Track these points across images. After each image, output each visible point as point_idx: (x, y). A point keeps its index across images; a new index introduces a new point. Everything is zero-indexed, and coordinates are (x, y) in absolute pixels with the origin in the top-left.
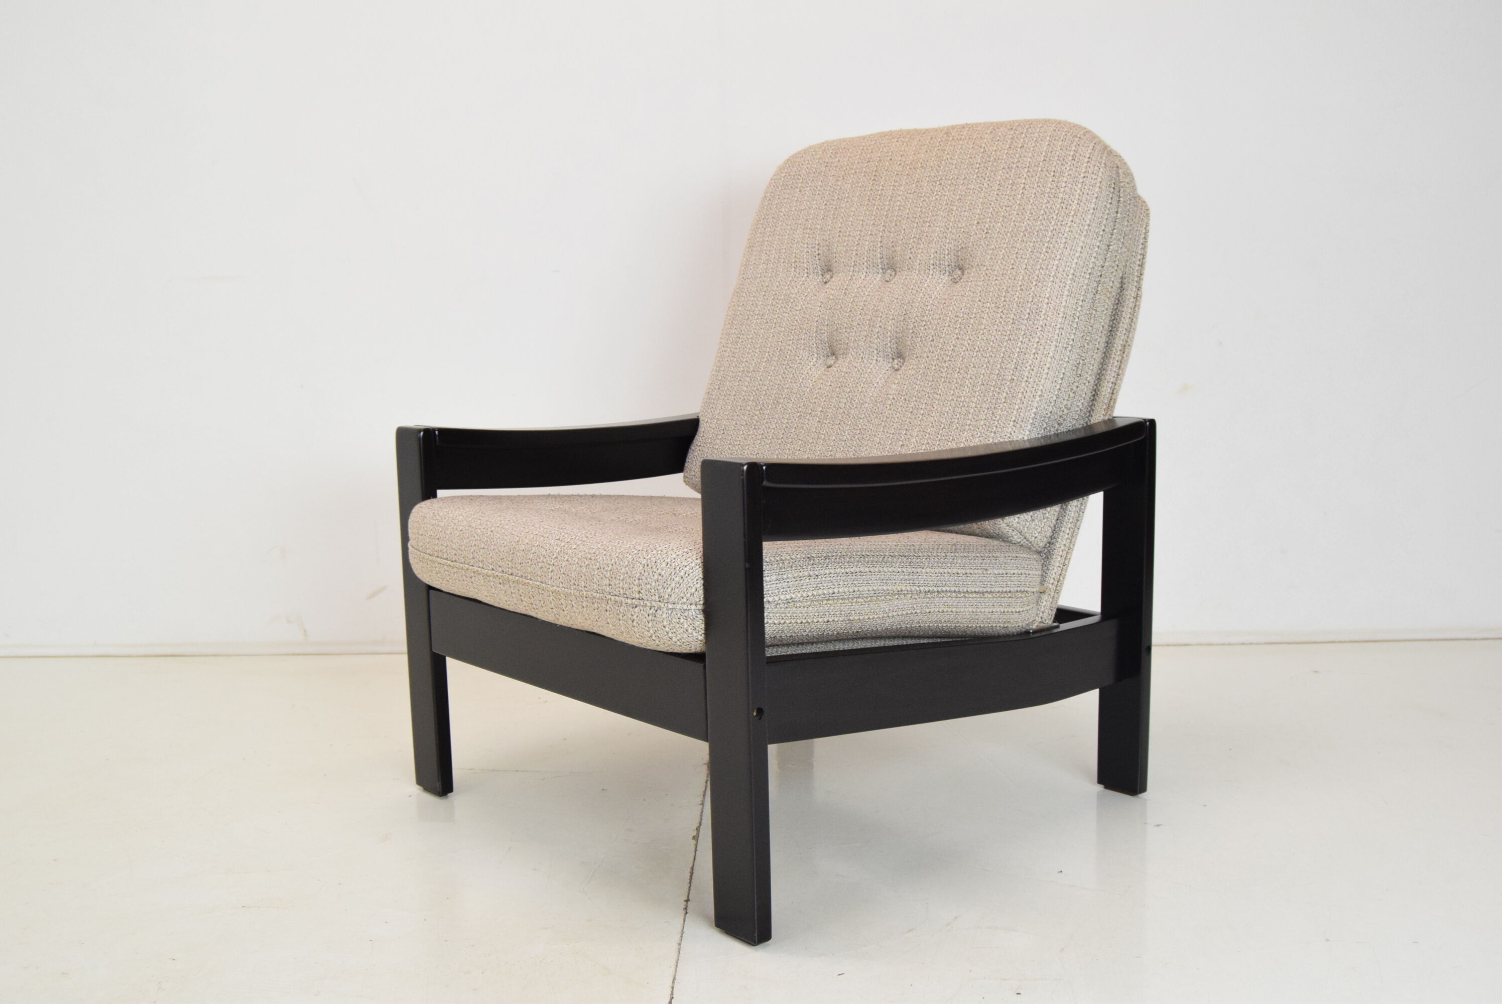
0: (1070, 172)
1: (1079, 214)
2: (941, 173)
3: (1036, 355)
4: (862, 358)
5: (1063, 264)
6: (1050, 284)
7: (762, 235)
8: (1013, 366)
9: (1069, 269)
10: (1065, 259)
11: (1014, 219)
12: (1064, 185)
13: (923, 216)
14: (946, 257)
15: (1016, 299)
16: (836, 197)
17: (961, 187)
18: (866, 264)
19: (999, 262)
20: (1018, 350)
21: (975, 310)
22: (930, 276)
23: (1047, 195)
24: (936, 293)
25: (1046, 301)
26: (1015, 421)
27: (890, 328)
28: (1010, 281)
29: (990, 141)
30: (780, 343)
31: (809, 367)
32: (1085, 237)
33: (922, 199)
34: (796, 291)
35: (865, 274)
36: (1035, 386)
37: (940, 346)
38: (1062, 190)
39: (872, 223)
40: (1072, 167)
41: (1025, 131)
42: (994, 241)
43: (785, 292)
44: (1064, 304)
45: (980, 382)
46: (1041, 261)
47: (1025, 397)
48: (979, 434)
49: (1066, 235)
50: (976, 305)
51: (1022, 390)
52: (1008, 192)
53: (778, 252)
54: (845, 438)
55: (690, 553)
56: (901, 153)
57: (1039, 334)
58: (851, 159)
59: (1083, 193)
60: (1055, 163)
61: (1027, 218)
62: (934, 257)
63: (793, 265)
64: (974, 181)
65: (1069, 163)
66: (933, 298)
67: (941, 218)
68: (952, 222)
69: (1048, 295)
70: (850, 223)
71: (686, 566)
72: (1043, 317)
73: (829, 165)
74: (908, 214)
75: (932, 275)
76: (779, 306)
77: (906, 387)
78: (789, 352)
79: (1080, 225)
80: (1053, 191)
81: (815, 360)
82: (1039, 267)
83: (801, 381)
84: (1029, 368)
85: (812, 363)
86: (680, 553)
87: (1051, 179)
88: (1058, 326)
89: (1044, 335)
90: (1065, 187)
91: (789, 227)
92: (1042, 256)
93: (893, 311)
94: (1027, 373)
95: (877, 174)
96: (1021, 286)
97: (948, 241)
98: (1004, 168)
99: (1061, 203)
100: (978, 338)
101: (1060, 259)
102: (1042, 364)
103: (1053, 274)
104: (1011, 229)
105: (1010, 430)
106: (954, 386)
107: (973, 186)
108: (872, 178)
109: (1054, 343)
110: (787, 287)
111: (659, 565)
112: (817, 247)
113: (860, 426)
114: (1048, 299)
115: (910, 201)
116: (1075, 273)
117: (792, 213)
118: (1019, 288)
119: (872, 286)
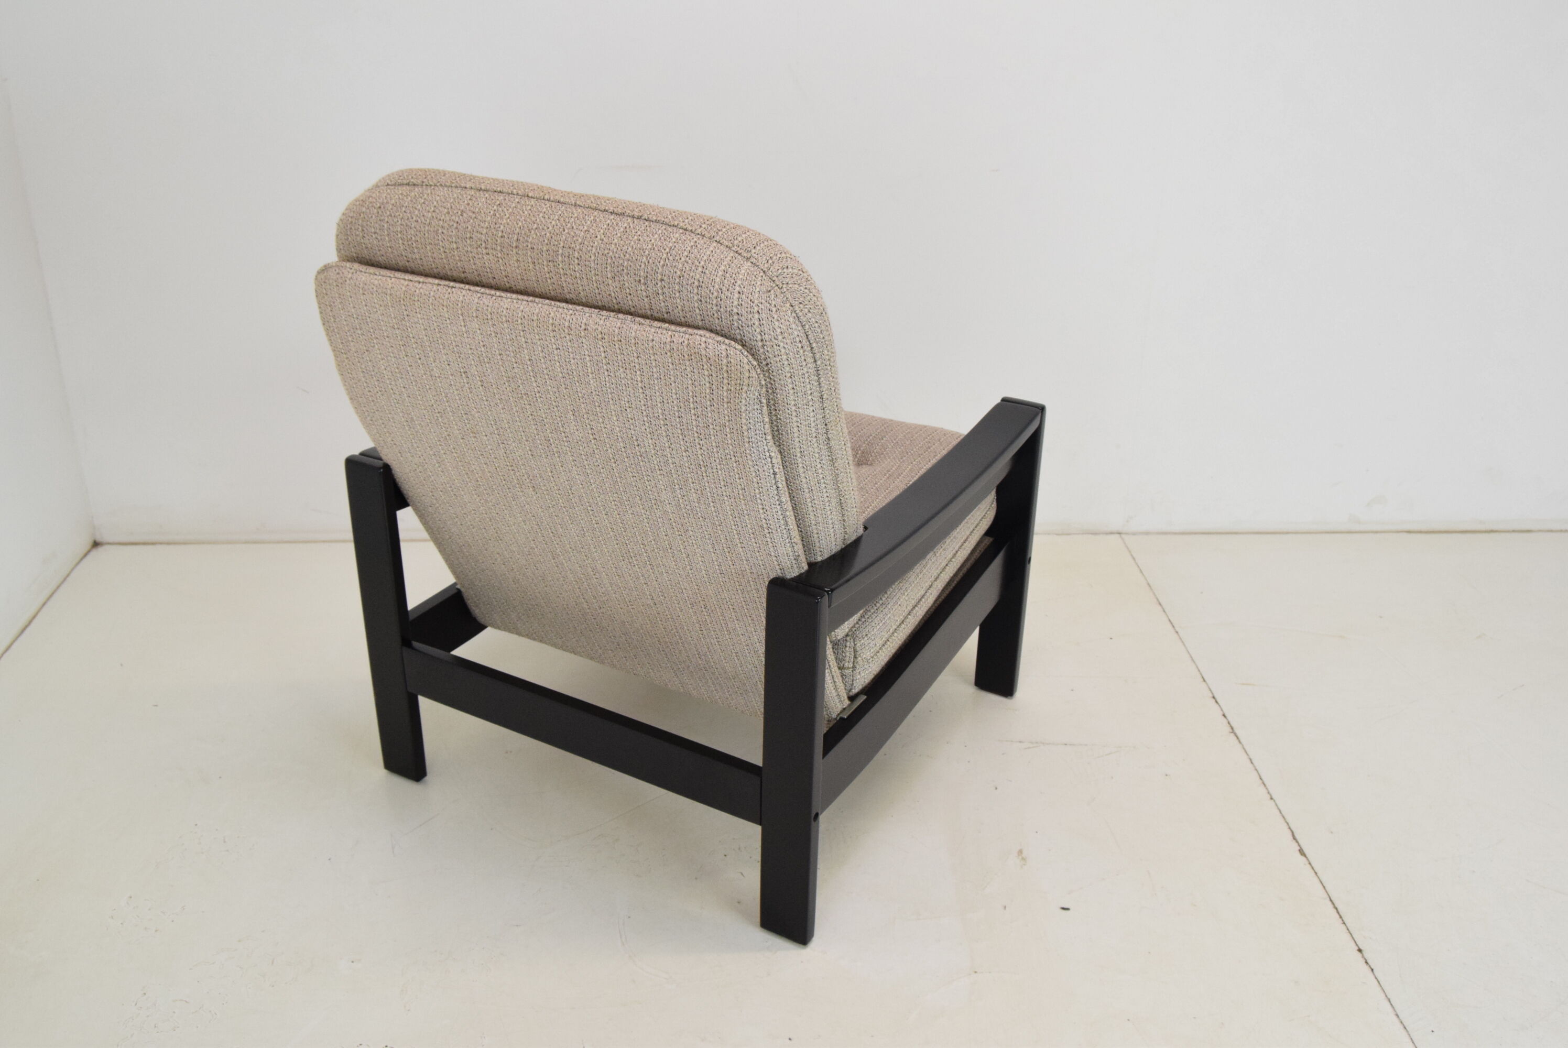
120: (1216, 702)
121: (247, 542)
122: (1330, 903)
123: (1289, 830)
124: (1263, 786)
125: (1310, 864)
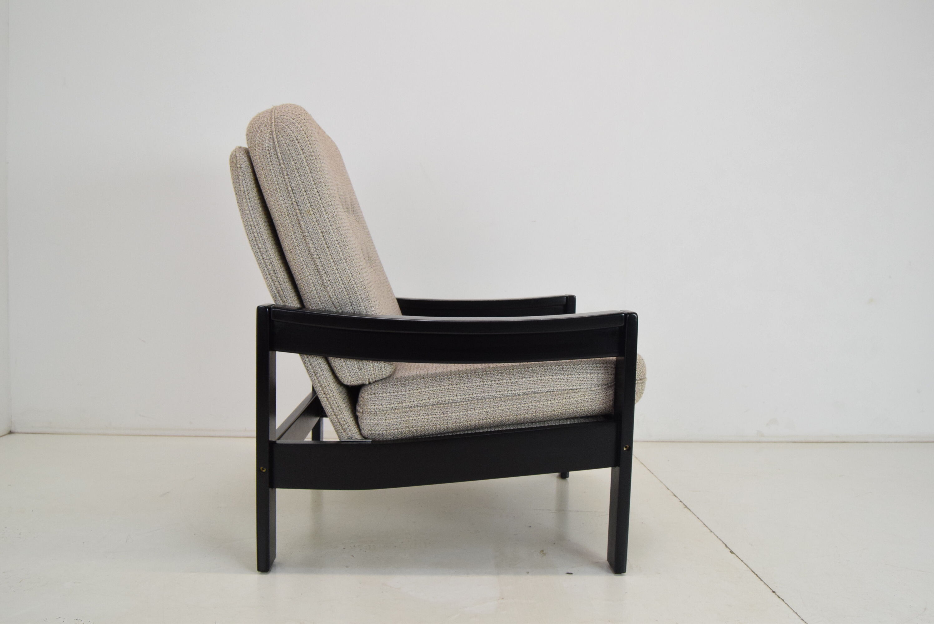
120: (676, 497)
121: (99, 434)
122: (752, 572)
123: (723, 544)
124: (706, 527)
125: (737, 557)
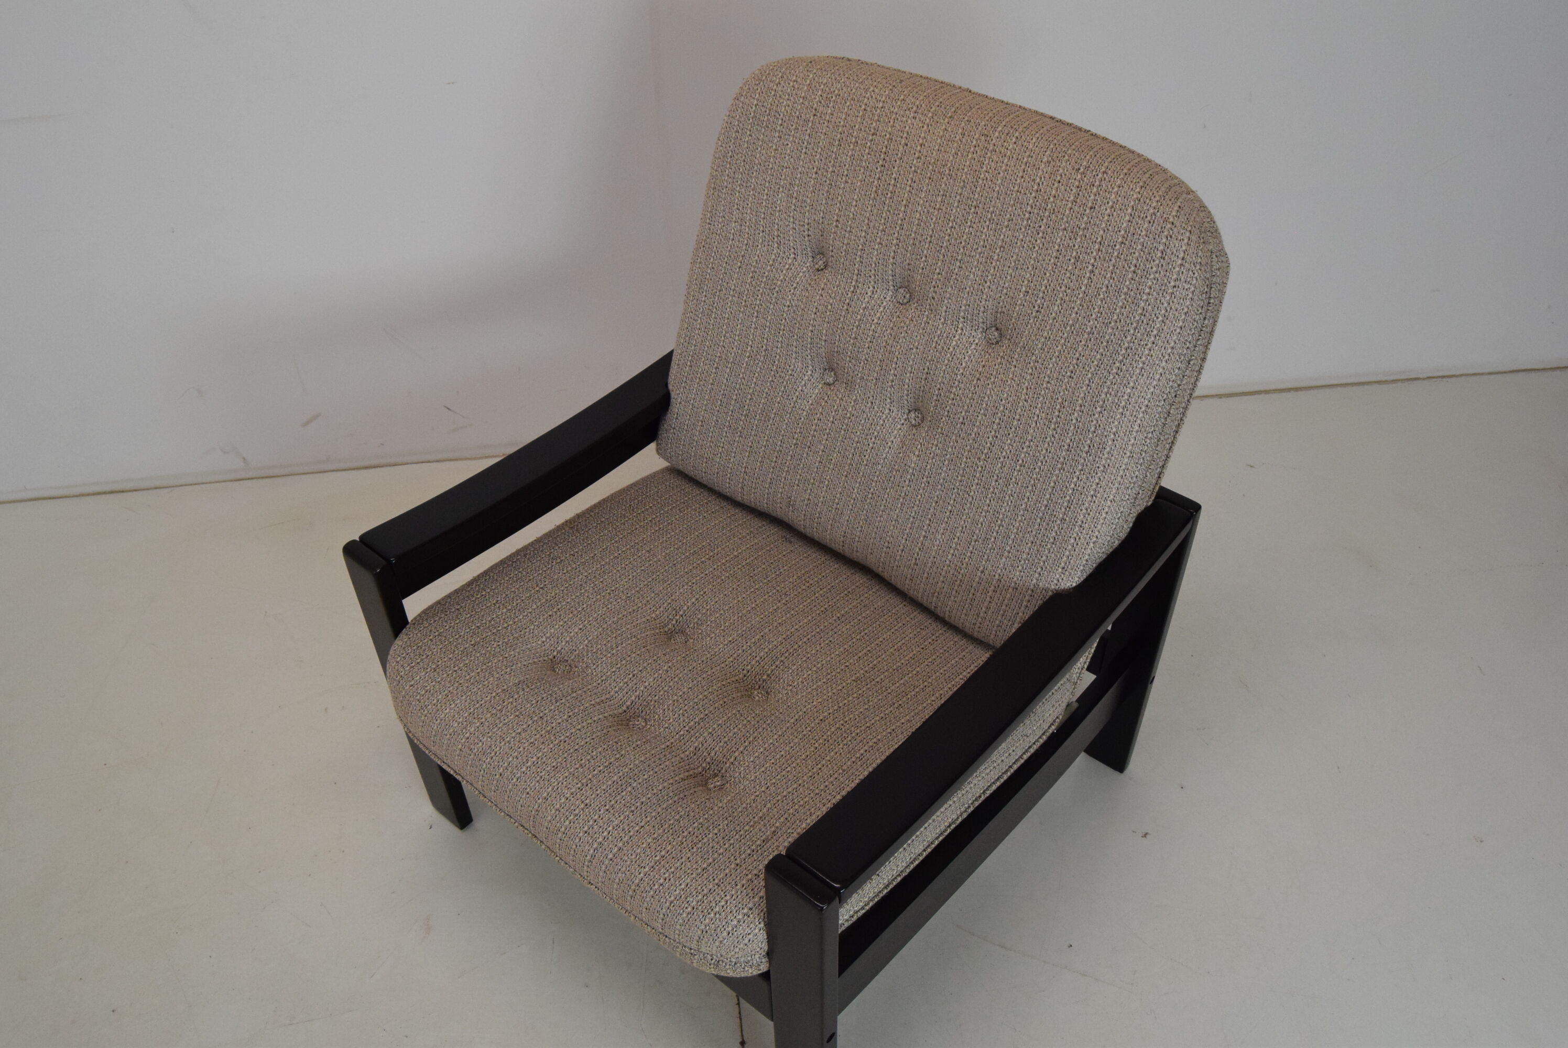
0: (1157, 275)
1: (1162, 335)
2: (977, 196)
3: (1094, 498)
4: (872, 403)
5: (1136, 393)
6: (1119, 416)
7: (730, 180)
8: (1066, 504)
9: (1143, 400)
10: (1139, 387)
11: (1076, 309)
12: (1147, 290)
13: (951, 247)
14: (981, 314)
15: (1074, 421)
16: (831, 169)
17: (1004, 230)
18: (873, 277)
19: (1054, 359)
20: (1073, 486)
21: (1019, 410)
22: (960, 331)
23: (1123, 297)
24: (967, 358)
25: (1112, 436)
26: (1063, 568)
27: (907, 381)
28: (1067, 393)
29: (1047, 175)
30: (765, 341)
31: (803, 383)
32: (1166, 362)
33: (951, 224)
34: (782, 277)
35: (871, 288)
36: (1090, 532)
37: (973, 435)
38: (1145, 297)
39: (881, 228)
40: (1160, 269)
41: (1097, 183)
42: (1048, 327)
43: (767, 273)
44: (1133, 441)
45: (1024, 506)
46: (1109, 383)
47: (1077, 544)
48: (1020, 568)
49: (1144, 359)
50: (1021, 404)
51: (1075, 535)
52: (1070, 268)
53: (754, 213)
54: (854, 496)
55: (751, 916)
56: (921, 141)
57: (1099, 474)
58: (849, 119)
59: (1171, 308)
60: (1137, 254)
61: (1094, 316)
62: (965, 310)
63: (776, 239)
64: (1023, 230)
65: (1157, 262)
66: (964, 364)
67: (976, 263)
68: (992, 275)
69: (1114, 430)
70: (852, 216)
71: (749, 934)
72: (1106, 456)
73: (818, 115)
74: (931, 237)
75: (962, 329)
76: (761, 291)
77: (929, 467)
78: (778, 357)
79: (1163, 348)
80: (1132, 293)
81: (810, 373)
82: (1106, 390)
83: (795, 399)
84: (1084, 511)
85: (807, 378)
86: (740, 917)
87: (1130, 276)
88: (1124, 467)
89: (1106, 476)
90: (1149, 294)
91: (767, 184)
92: (1112, 377)
93: (911, 362)
94: (1082, 517)
95: (887, 159)
96: (1081, 406)
97: (985, 297)
98: (1065, 229)
99: (1142, 314)
100: (1023, 448)
101: (1133, 388)
102: (1100, 508)
103: (1123, 403)
104: (1071, 322)
105: (1058, 576)
106: (990, 496)
107: (1021, 237)
108: (881, 162)
109: (1117, 485)
110: (769, 268)
111: (719, 934)
112: (806, 226)
113: (872, 490)
114: (1114, 434)
115: (934, 219)
116: (1149, 404)
117: (771, 166)
118: (1078, 408)
119: (882, 309)
